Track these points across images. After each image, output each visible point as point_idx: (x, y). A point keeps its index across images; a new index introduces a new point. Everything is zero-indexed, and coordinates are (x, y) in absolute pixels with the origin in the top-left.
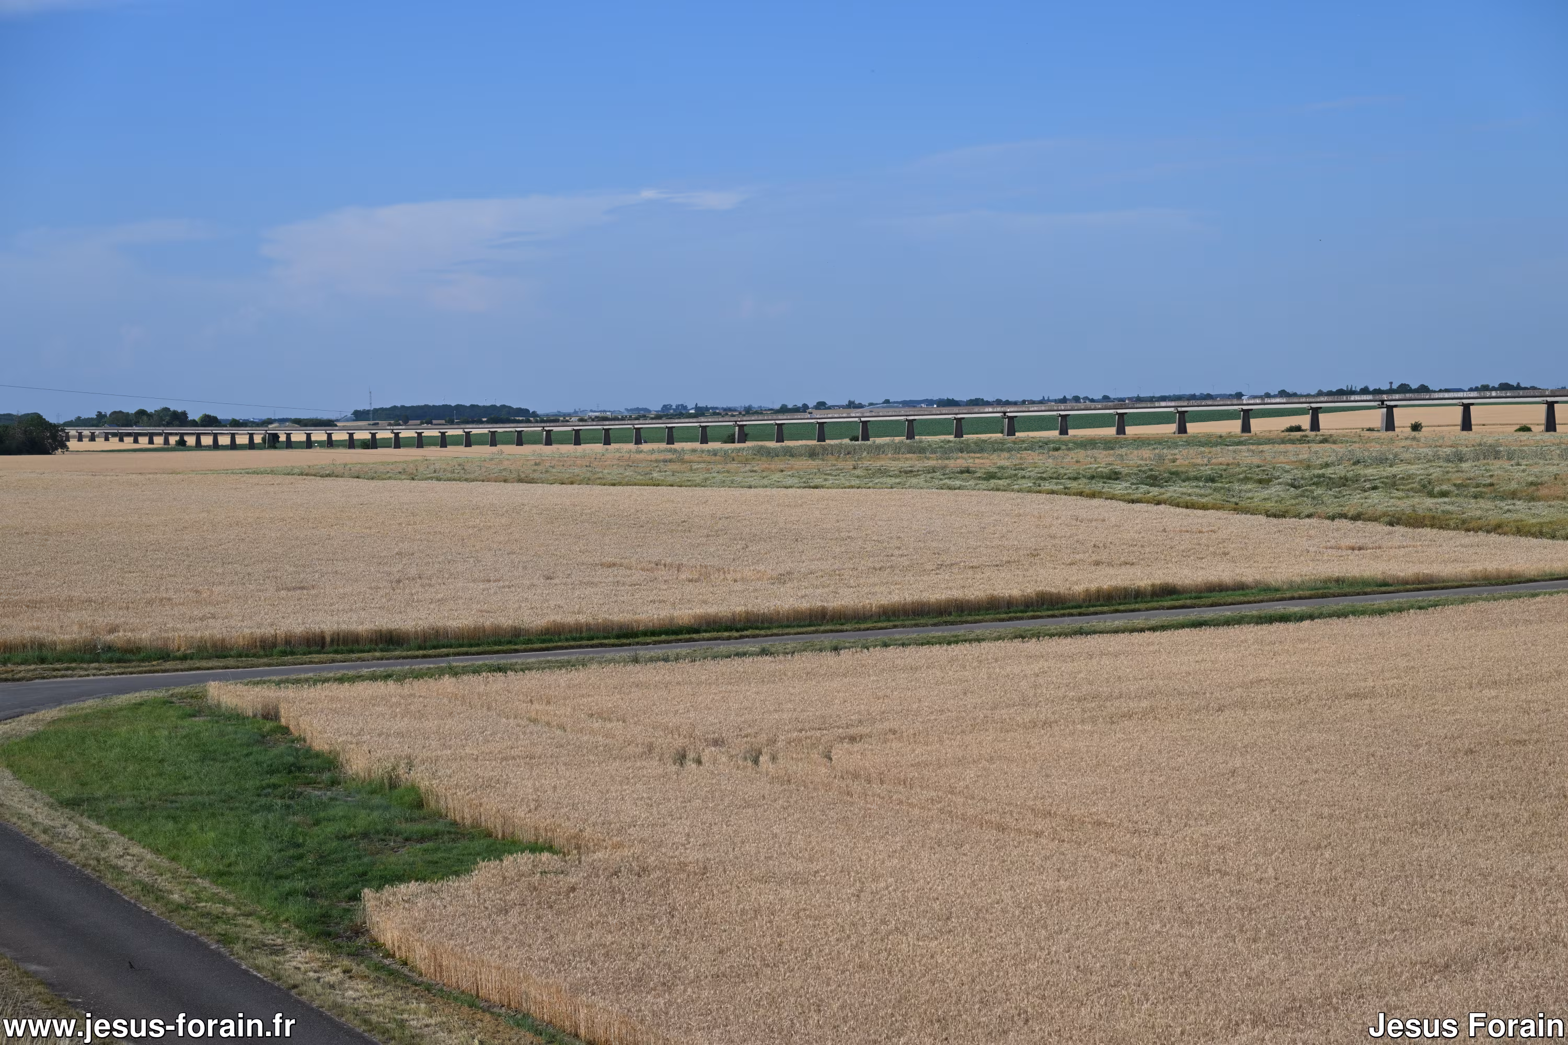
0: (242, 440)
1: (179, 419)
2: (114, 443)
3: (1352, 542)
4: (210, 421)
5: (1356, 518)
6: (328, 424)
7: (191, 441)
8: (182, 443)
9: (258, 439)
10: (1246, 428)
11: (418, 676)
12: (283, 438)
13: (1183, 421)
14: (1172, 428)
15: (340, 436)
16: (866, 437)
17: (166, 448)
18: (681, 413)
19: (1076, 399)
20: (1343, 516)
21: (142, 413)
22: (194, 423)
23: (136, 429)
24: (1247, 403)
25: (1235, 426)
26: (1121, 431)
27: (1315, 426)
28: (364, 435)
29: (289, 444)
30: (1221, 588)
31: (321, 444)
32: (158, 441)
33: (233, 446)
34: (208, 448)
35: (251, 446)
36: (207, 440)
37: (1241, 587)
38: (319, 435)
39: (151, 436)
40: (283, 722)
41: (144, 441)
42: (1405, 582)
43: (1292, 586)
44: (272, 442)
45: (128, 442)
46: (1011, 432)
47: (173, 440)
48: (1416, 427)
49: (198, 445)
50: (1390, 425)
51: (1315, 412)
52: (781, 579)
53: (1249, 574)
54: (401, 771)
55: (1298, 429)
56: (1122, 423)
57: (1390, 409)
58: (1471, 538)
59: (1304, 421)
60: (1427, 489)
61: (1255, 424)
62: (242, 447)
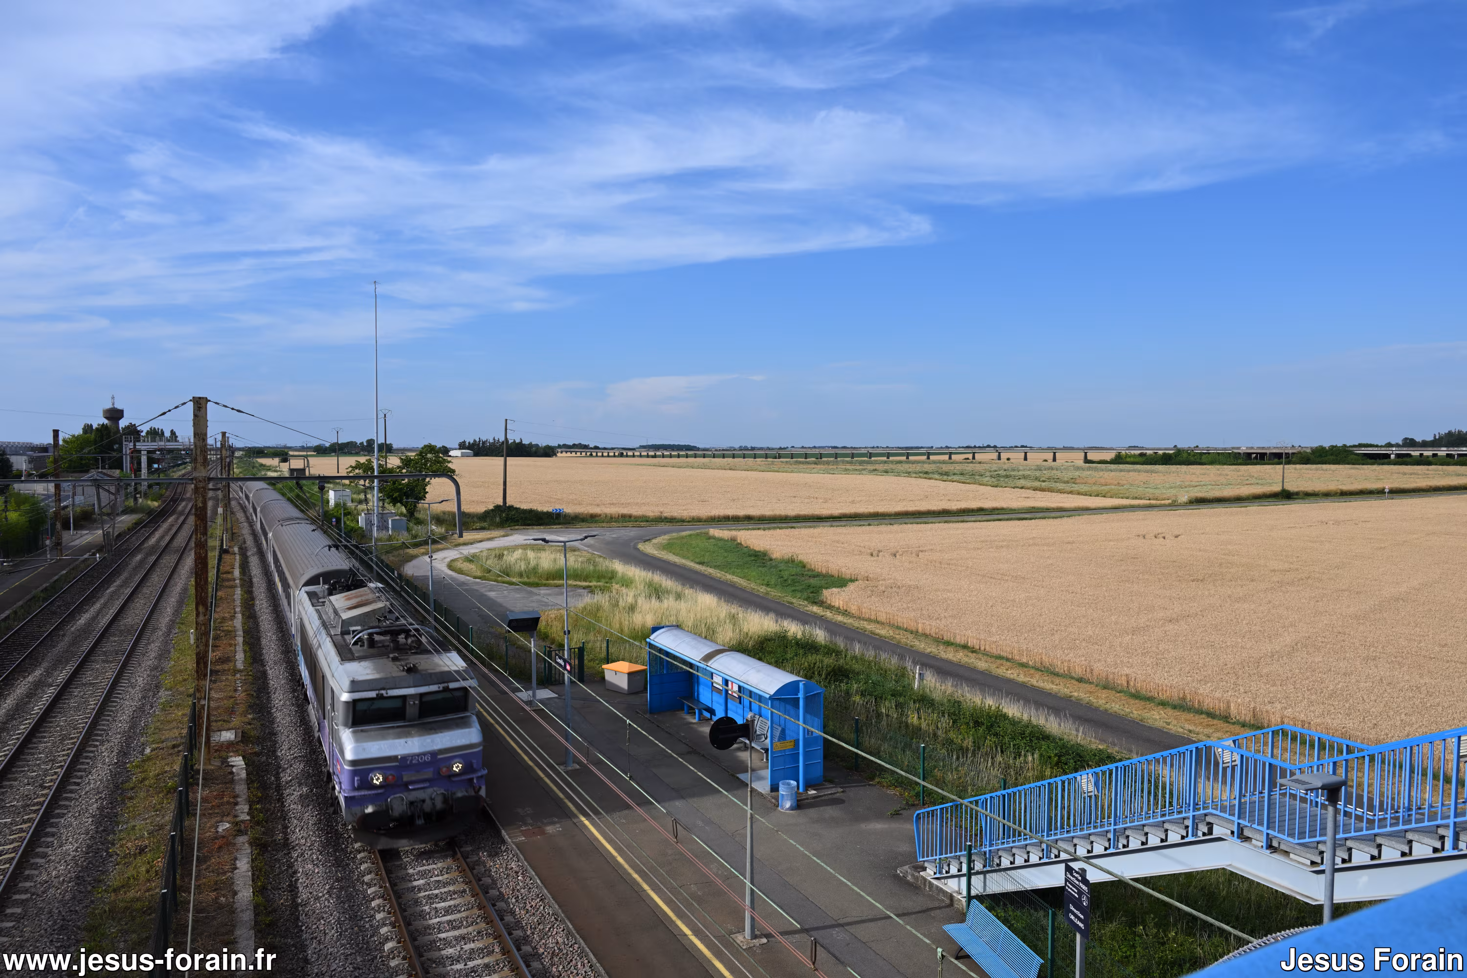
0: (611, 454)
1: (586, 447)
2: (569, 454)
3: (1025, 496)
4: (596, 448)
5: (1022, 488)
6: (633, 449)
7: (594, 454)
8: (591, 455)
9: (617, 454)
10: (950, 458)
11: (769, 529)
12: (625, 454)
13: (929, 455)
14: (925, 457)
15: (637, 453)
16: (821, 458)
17: (586, 456)
18: (746, 449)
19: (878, 447)
20: (1018, 487)
21: (574, 445)
22: (591, 448)
23: (576, 450)
24: (951, 450)
25: (946, 457)
26: (907, 458)
27: (974, 458)
28: (645, 454)
29: (627, 456)
30: (997, 509)
31: (638, 456)
32: (584, 454)
33: (608, 456)
34: (600, 456)
35: (614, 456)
36: (599, 454)
37: (1002, 509)
38: (630, 453)
39: (581, 452)
40: (739, 541)
41: (578, 454)
42: (1054, 509)
43: (1019, 509)
44: (621, 455)
45: (574, 454)
46: (870, 458)
47: (588, 454)
48: (1008, 459)
49: (597, 456)
50: (999, 458)
51: (974, 453)
52: (853, 502)
53: (1004, 505)
54: (795, 557)
55: (968, 459)
56: (908, 455)
57: (999, 453)
58: (1062, 495)
59: (970, 456)
60: (1037, 479)
61: (953, 457)
62: (611, 456)
